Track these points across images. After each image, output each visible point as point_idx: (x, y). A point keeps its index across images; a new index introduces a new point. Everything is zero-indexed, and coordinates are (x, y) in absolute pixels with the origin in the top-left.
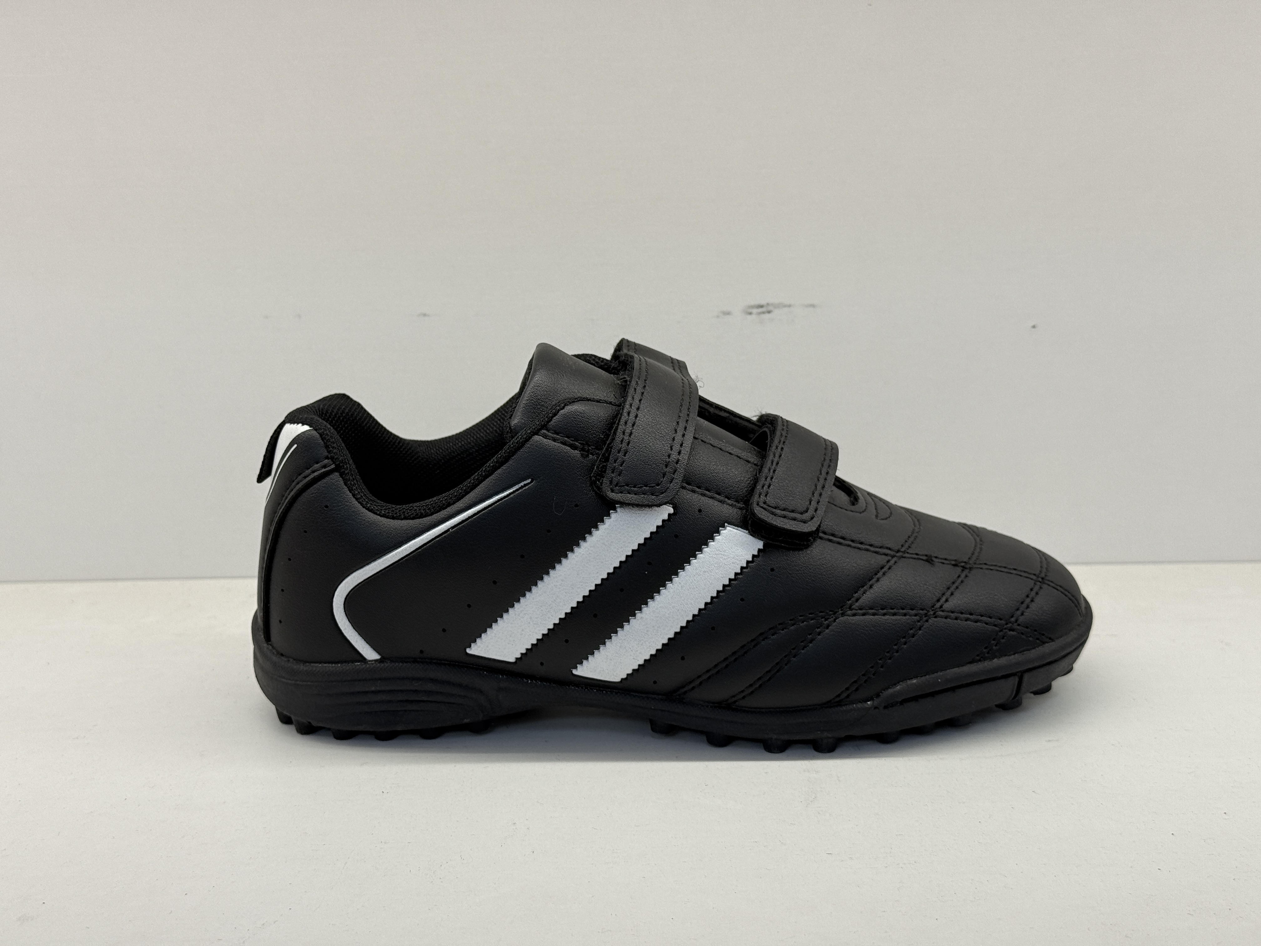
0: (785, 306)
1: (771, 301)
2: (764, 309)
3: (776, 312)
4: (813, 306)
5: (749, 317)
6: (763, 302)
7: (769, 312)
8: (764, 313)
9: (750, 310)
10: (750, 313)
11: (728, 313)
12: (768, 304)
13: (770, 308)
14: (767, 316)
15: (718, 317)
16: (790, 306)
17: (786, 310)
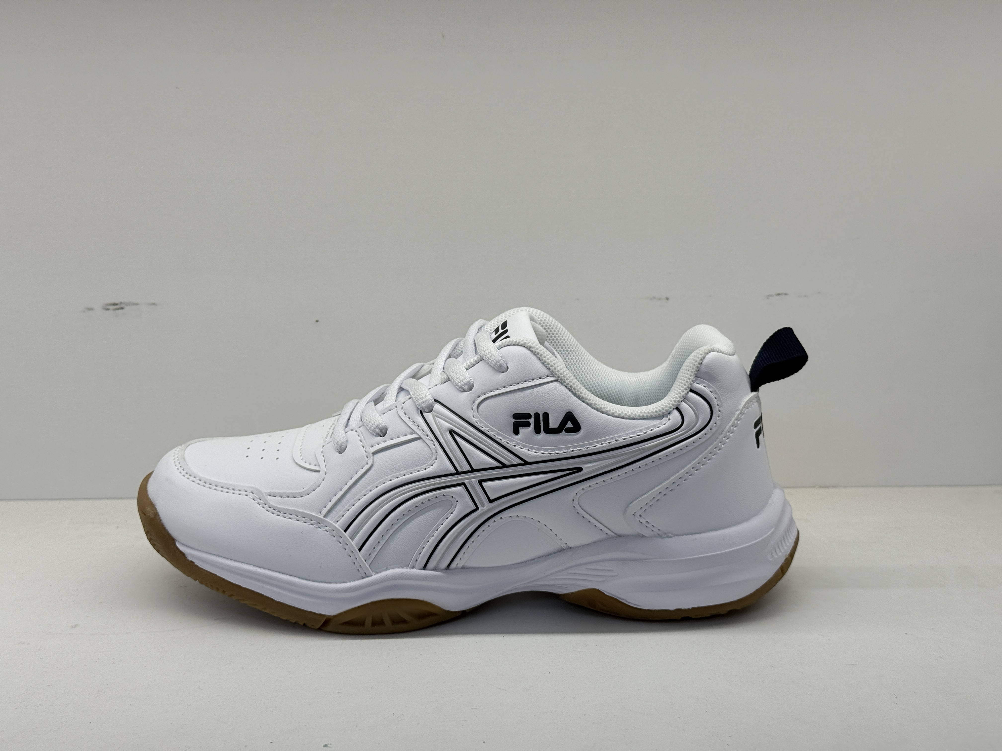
0: (134, 304)
1: (122, 301)
2: (118, 306)
3: (127, 309)
4: (154, 304)
5: (108, 311)
6: (117, 302)
7: (122, 308)
8: (118, 309)
9: (108, 307)
10: (108, 309)
11: (90, 309)
12: (121, 303)
13: (122, 306)
14: (120, 311)
15: (84, 312)
16: (137, 304)
17: (134, 306)
